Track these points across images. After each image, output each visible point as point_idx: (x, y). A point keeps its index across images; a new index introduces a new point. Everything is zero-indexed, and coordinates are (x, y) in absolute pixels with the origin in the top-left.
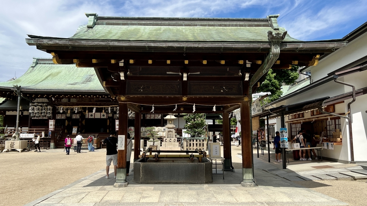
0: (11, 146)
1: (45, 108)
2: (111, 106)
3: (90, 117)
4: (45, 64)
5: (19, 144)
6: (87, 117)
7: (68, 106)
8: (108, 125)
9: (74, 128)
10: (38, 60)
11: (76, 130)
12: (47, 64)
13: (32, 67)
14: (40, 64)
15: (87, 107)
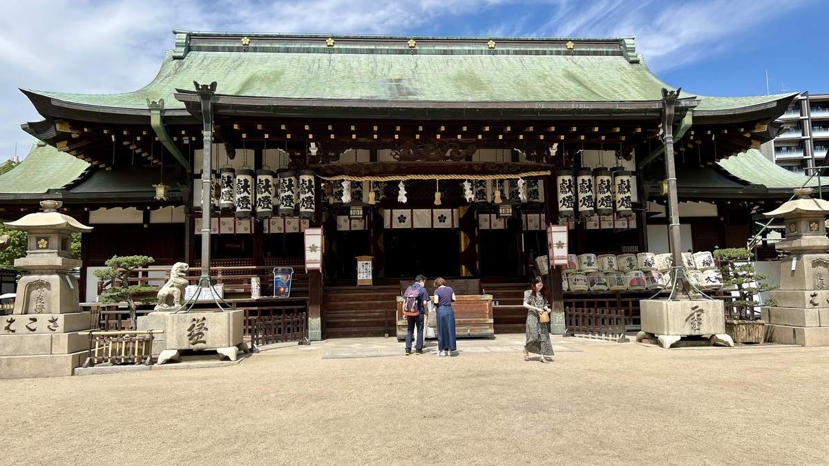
0: (191, 336)
1: (290, 181)
2: (525, 175)
3: (397, 225)
4: (215, 49)
5: (225, 325)
6: (387, 225)
7: (369, 175)
8: (463, 250)
9: (360, 264)
10: (190, 36)
11: (370, 268)
12: (224, 49)
13: (175, 58)
14: (199, 49)
15: (438, 178)
